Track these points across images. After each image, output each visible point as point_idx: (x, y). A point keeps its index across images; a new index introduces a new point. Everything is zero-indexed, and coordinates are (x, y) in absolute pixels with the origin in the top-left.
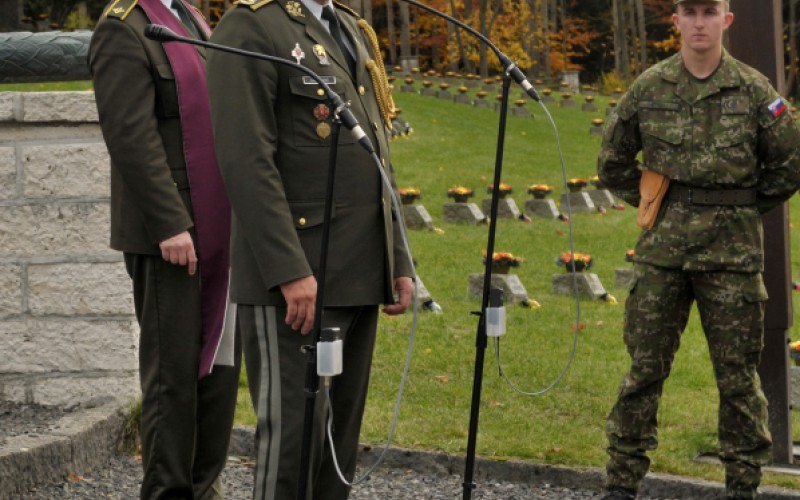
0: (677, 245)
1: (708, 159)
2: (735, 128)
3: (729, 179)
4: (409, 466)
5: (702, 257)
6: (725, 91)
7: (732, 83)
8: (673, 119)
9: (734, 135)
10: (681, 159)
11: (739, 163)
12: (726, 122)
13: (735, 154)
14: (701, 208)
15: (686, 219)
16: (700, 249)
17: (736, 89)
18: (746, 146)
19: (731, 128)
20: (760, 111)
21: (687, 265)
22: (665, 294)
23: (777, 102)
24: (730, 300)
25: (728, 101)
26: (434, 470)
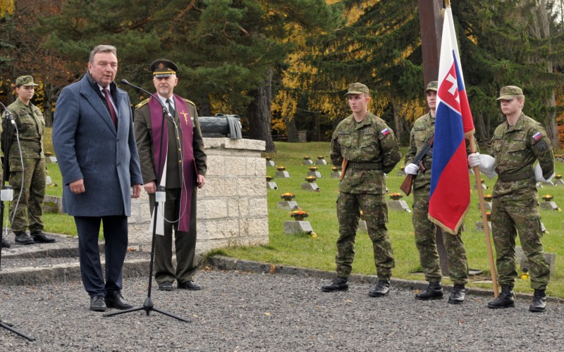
0: (349, 184)
1: (359, 152)
2: (368, 140)
3: (366, 159)
4: (295, 274)
5: (357, 189)
6: (365, 126)
7: (368, 123)
8: (348, 137)
9: (368, 142)
10: (350, 152)
11: (370, 153)
12: (365, 138)
13: (368, 149)
14: (358, 170)
15: (352, 174)
16: (356, 186)
17: (370, 125)
18: (373, 147)
19: (367, 139)
20: (378, 133)
21: (352, 192)
22: (347, 203)
23: (386, 130)
24: (369, 205)
25: (367, 130)
26: (304, 275)
